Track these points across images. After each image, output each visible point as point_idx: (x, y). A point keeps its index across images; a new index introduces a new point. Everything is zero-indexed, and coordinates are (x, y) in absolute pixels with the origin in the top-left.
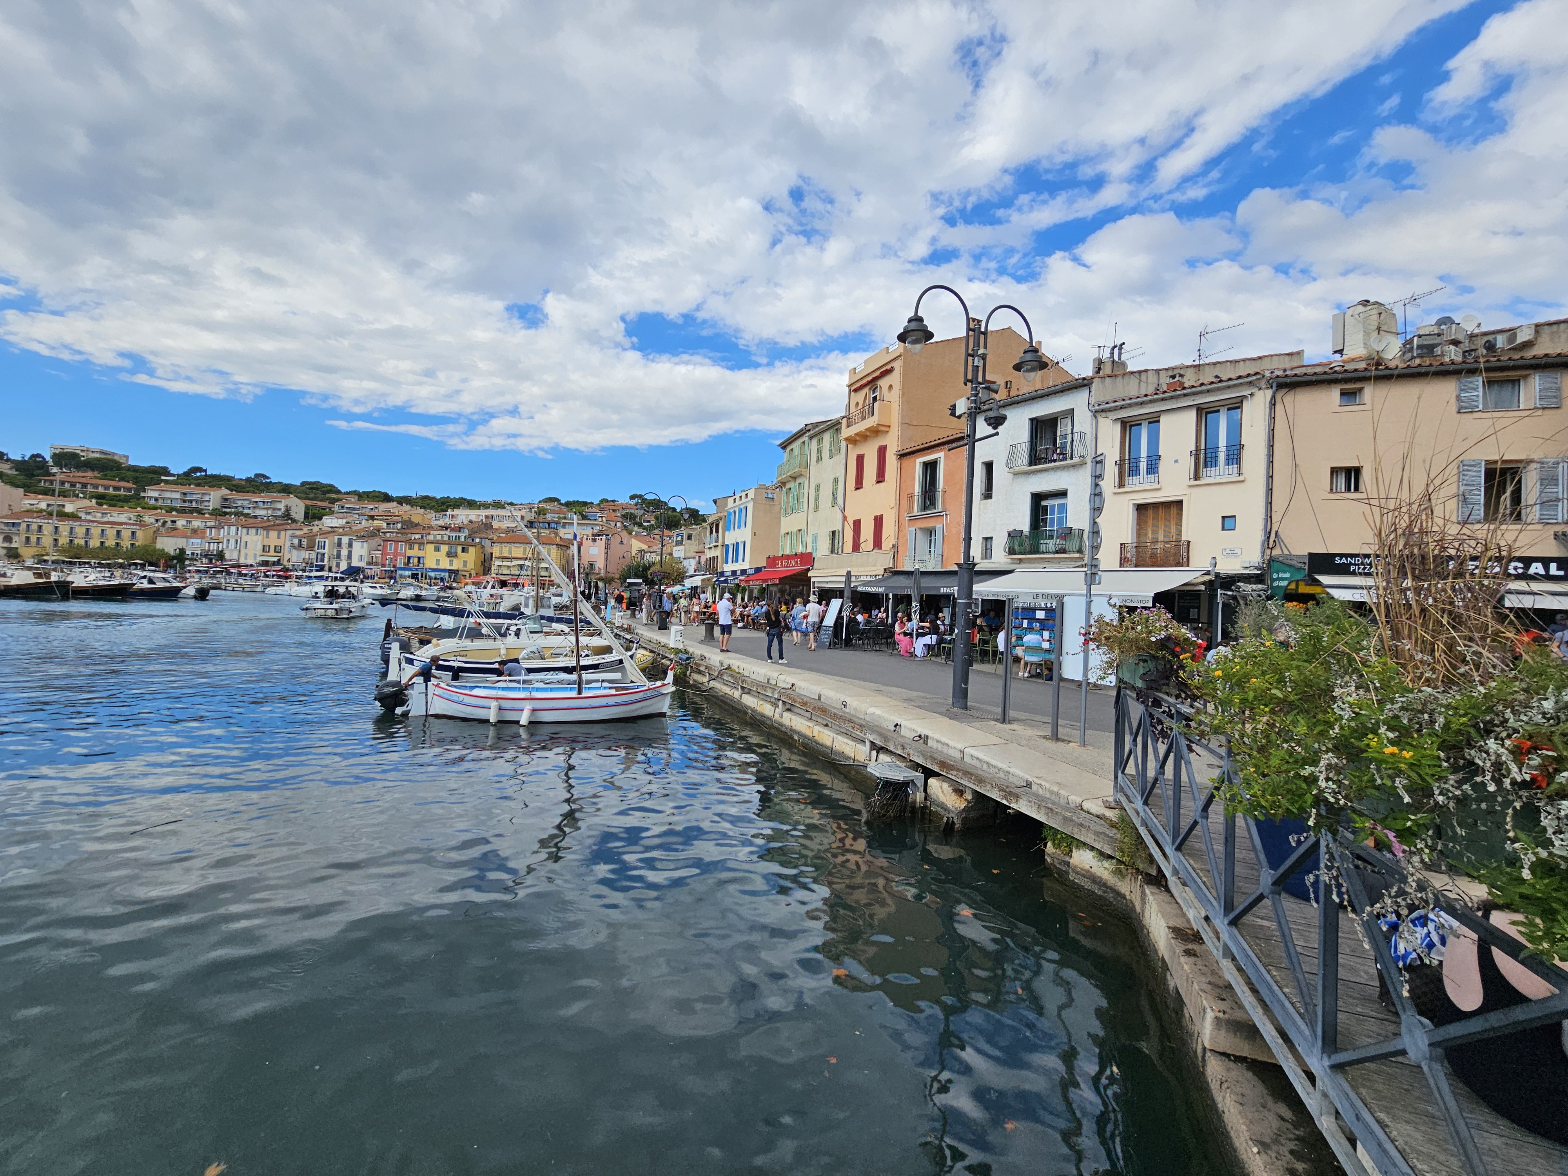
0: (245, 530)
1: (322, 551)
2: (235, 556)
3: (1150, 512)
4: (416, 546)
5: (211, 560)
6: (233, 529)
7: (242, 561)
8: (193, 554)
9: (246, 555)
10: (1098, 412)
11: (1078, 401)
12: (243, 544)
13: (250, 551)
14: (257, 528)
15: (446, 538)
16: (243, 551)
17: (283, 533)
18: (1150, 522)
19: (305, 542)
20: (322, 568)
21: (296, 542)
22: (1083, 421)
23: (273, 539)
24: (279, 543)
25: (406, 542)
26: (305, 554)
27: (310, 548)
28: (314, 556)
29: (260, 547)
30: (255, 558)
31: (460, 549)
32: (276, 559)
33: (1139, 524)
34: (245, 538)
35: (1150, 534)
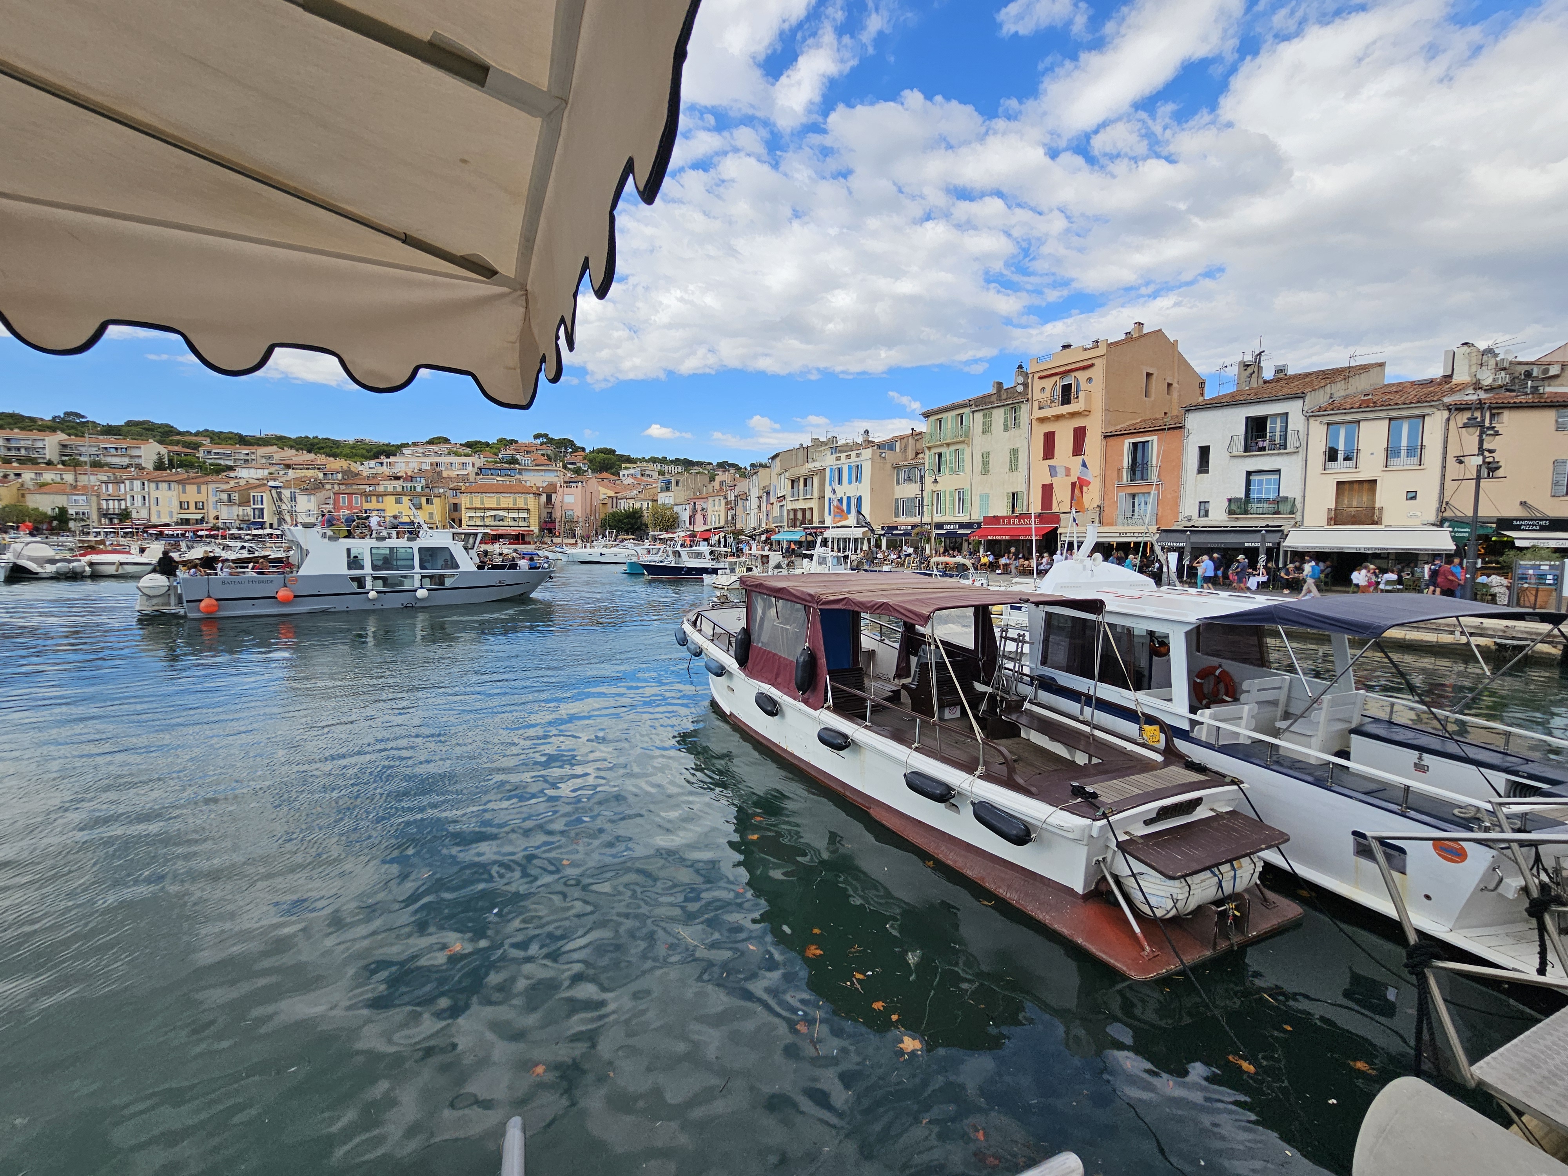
0: (153, 485)
1: (260, 506)
2: (144, 514)
3: (1347, 486)
4: (374, 499)
5: (111, 520)
6: (137, 484)
7: (155, 520)
8: (77, 513)
9: (159, 512)
10: (1309, 416)
11: (1294, 409)
12: (153, 501)
13: (164, 507)
14: (169, 482)
15: (399, 489)
16: (154, 509)
17: (203, 487)
18: (1346, 493)
19: (236, 497)
20: (262, 526)
21: (225, 497)
22: (1296, 422)
23: (191, 494)
24: (200, 498)
25: (361, 494)
26: (240, 511)
27: (245, 502)
28: (249, 511)
29: (178, 504)
30: (171, 517)
31: (424, 500)
32: (199, 517)
33: (1337, 494)
34: (154, 494)
35: (1346, 502)
